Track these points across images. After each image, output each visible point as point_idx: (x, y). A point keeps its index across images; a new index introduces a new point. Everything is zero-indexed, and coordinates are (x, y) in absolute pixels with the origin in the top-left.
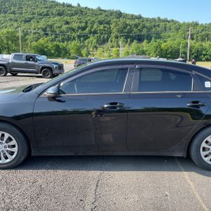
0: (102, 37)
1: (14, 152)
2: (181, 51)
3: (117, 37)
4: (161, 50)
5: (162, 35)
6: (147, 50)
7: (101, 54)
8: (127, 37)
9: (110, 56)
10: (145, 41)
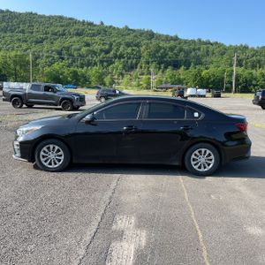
0: (129, 62)
1: (61, 160)
2: (226, 80)
3: (148, 63)
4: (202, 79)
5: (203, 60)
6: (185, 79)
7: (127, 83)
8: (160, 63)
9: (139, 85)
10: (183, 67)
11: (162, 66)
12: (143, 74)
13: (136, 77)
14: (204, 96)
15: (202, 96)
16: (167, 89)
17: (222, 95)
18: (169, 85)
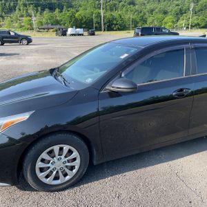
0: (7, 4)
1: (74, 166)
2: (95, 20)
3: (25, 5)
4: (76, 20)
5: (73, 4)
7: (9, 25)
8: (37, 6)
9: (21, 27)
10: (57, 10)
11: (39, 8)
12: (22, 16)
13: (17, 19)
14: (82, 35)
15: (80, 35)
16: (48, 29)
17: (96, 33)
18: (50, 26)
